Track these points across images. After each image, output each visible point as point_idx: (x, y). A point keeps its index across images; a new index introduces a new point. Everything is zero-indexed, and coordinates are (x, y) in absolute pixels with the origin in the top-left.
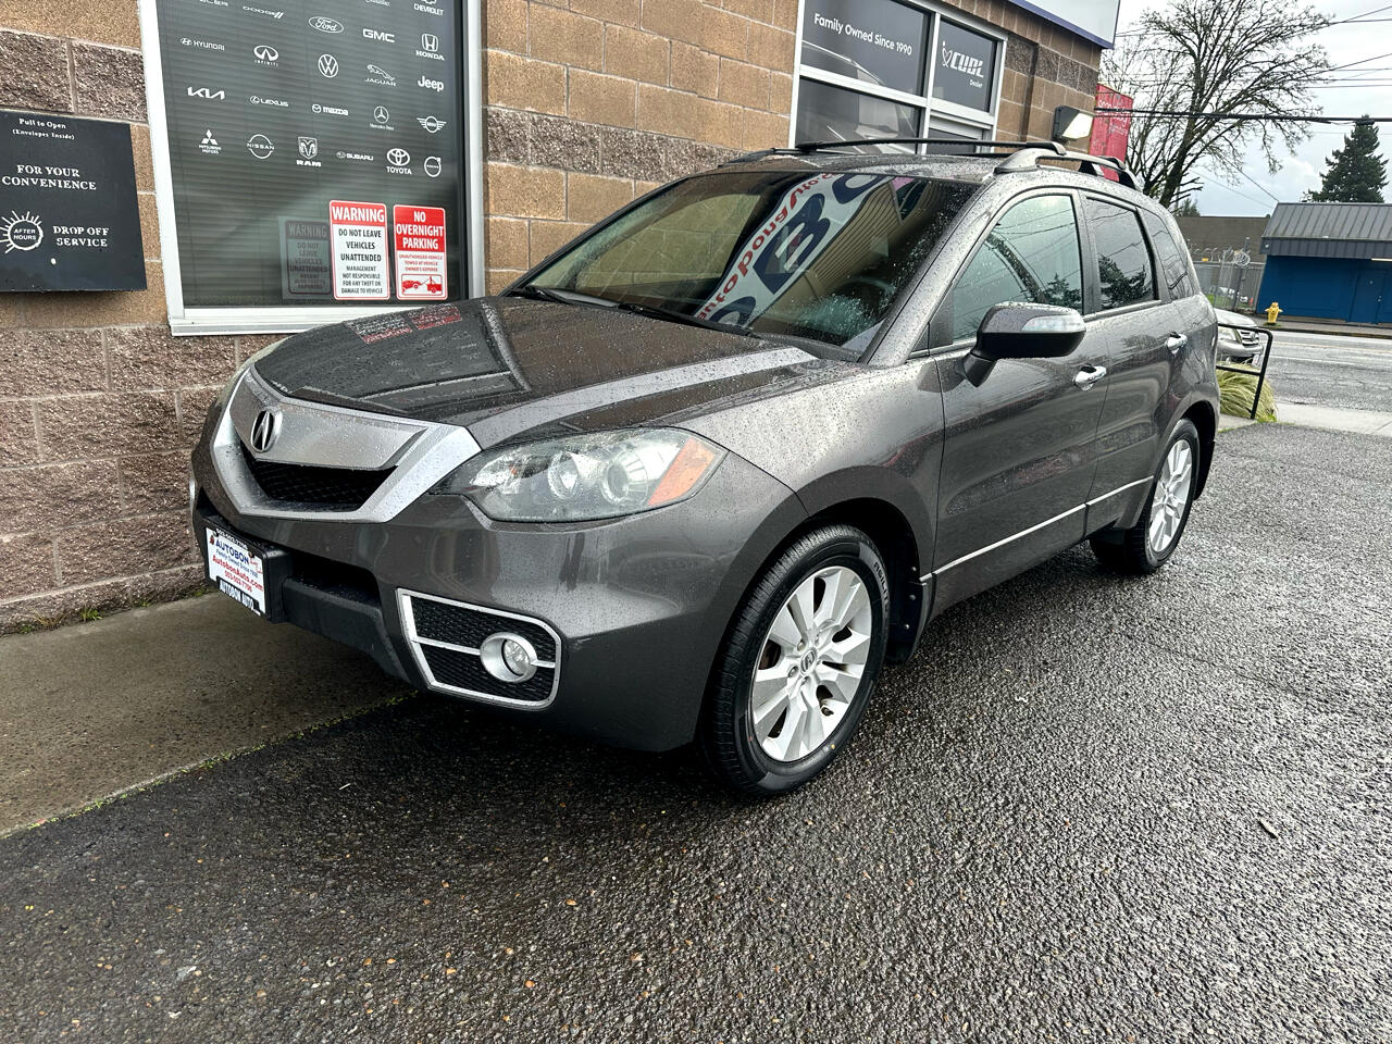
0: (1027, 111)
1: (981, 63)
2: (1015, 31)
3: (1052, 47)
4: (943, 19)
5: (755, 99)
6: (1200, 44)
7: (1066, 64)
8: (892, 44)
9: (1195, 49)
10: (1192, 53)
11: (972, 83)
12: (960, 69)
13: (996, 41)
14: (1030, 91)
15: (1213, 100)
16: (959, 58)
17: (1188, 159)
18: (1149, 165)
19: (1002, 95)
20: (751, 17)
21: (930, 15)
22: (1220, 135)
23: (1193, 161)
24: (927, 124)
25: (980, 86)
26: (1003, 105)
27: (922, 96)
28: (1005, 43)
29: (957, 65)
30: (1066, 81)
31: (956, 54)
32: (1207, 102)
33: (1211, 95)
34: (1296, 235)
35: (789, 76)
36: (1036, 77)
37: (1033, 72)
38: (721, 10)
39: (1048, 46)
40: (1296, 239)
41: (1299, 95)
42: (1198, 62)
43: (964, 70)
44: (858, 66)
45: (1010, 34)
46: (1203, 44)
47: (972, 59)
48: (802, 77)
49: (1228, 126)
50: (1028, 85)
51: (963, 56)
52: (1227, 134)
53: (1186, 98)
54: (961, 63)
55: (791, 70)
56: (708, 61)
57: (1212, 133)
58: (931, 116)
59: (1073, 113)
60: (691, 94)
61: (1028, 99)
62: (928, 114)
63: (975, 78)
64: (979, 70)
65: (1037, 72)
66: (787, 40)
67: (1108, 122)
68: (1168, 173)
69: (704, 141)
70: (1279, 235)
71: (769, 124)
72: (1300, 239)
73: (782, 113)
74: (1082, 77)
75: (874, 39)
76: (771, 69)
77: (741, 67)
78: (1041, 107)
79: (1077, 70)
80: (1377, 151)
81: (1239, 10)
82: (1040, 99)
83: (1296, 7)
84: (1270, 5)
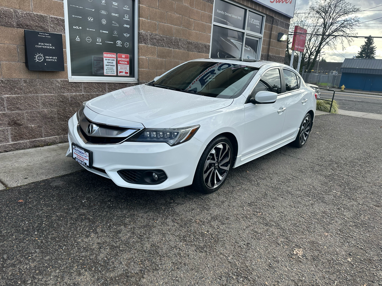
0: (271, 34)
1: (259, 22)
2: (268, 14)
3: (277, 18)
4: (249, 11)
5: (202, 30)
7: (281, 22)
8: (236, 17)
9: (324, 17)
11: (257, 26)
12: (254, 23)
13: (263, 16)
14: (272, 29)
15: (328, 31)
16: (253, 20)
17: (322, 46)
18: (311, 48)
19: (264, 30)
20: (201, 10)
21: (246, 10)
22: (330, 40)
24: (245, 36)
25: (259, 27)
26: (265, 32)
27: (244, 30)
28: (265, 17)
29: (253, 22)
30: (281, 26)
31: (253, 19)
33: (328, 29)
35: (211, 25)
36: (273, 25)
37: (272, 24)
38: (194, 9)
39: (276, 18)
40: (350, 68)
41: (352, 30)
42: (324, 20)
43: (255, 23)
44: (228, 22)
45: (266, 14)
46: (326, 16)
47: (257, 21)
48: (214, 25)
49: (332, 38)
50: (271, 27)
51: (254, 20)
52: (332, 40)
53: (321, 31)
54: (254, 22)
55: (211, 23)
56: (191, 21)
57: (328, 40)
58: (246, 35)
59: (283, 34)
60: (187, 29)
61: (271, 31)
62: (245, 34)
63: (258, 25)
64: (259, 23)
65: (273, 24)
66: (210, 16)
67: (300, 36)
68: (316, 50)
69: (190, 40)
70: (345, 67)
71: (205, 36)
72: (351, 68)
73: (209, 33)
74: (285, 25)
75: (232, 16)
76: (206, 23)
77: (199, 22)
78: (274, 33)
79: (284, 24)
80: (374, 45)
81: (335, 7)
82: (274, 31)
83: (351, 6)
84: (344, 5)
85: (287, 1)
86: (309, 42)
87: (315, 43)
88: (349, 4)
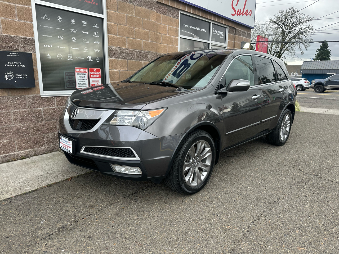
0: (234, 43)
1: (223, 33)
2: (230, 25)
4: (213, 24)
5: (169, 43)
6: (283, 25)
7: (243, 32)
8: (201, 30)
9: (282, 27)
10: (281, 28)
11: (221, 37)
12: (218, 34)
13: (226, 28)
14: (235, 38)
15: (287, 38)
16: (217, 32)
17: (282, 52)
18: (273, 53)
19: (228, 39)
20: (168, 25)
21: (209, 23)
22: (289, 46)
23: (283, 52)
24: (211, 47)
25: (223, 38)
26: (228, 42)
27: (209, 40)
28: (228, 28)
29: (217, 33)
30: (243, 36)
31: (217, 31)
32: (285, 39)
34: (309, 69)
35: (178, 38)
38: (161, 24)
39: (238, 28)
41: (307, 36)
42: (283, 30)
43: (219, 34)
44: (194, 35)
45: (229, 26)
46: (284, 26)
47: (221, 32)
48: (180, 38)
49: (291, 44)
51: (218, 32)
52: (291, 46)
53: (280, 38)
54: (218, 33)
55: (178, 36)
56: (159, 35)
57: (287, 46)
58: (211, 45)
59: (245, 43)
60: (155, 43)
61: (235, 40)
62: (211, 44)
63: (222, 36)
65: (236, 34)
66: (177, 30)
67: (262, 44)
68: (278, 55)
69: (159, 52)
70: (304, 69)
71: (173, 48)
72: (309, 70)
73: (176, 46)
74: (247, 35)
75: (197, 29)
76: (173, 36)
77: (166, 36)
78: (238, 42)
79: (246, 33)
80: (328, 48)
81: (291, 17)
82: (237, 40)
83: (304, 16)
84: (298, 16)
85: (247, 14)
86: (270, 49)
87: (276, 50)
88: (303, 14)
